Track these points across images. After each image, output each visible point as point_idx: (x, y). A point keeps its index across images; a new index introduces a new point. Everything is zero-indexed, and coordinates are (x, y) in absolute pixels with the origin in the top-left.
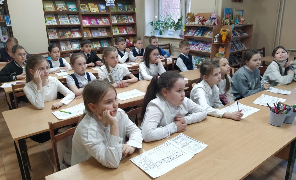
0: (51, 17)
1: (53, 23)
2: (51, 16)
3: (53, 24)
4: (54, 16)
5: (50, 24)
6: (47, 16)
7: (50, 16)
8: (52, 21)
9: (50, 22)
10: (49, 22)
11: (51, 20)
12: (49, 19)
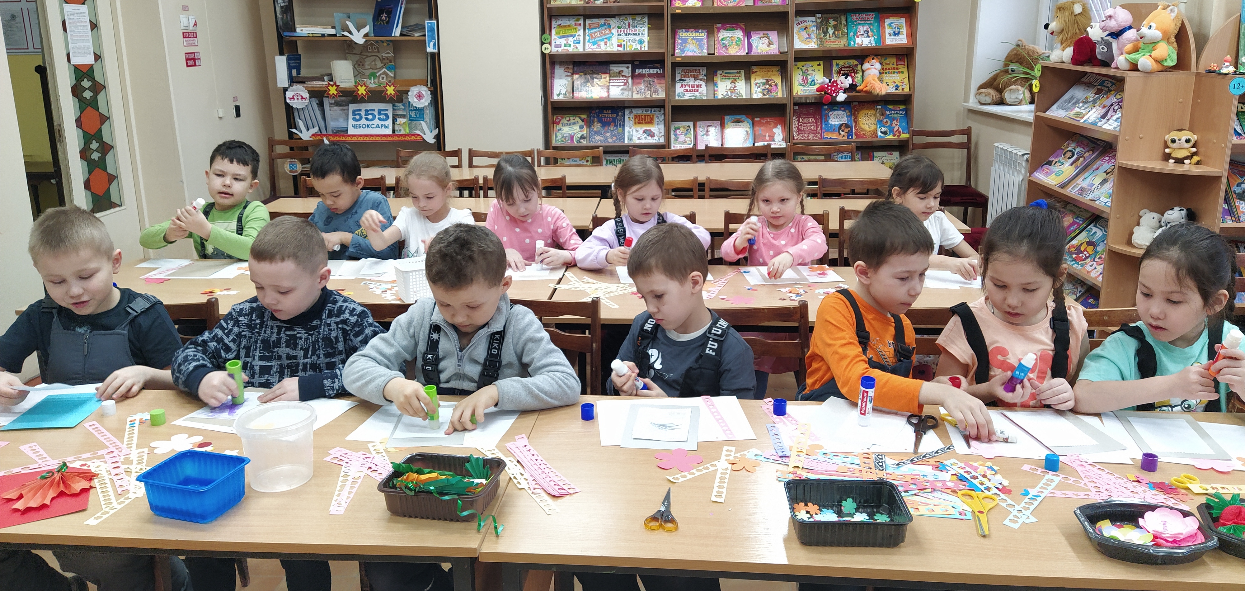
0: (569, 26)
1: (572, 44)
2: (572, 22)
3: (571, 50)
4: (581, 22)
5: (560, 50)
6: (559, 22)
7: (568, 23)
8: (571, 39)
9: (563, 41)
10: (558, 43)
11: (568, 36)
12: (564, 32)
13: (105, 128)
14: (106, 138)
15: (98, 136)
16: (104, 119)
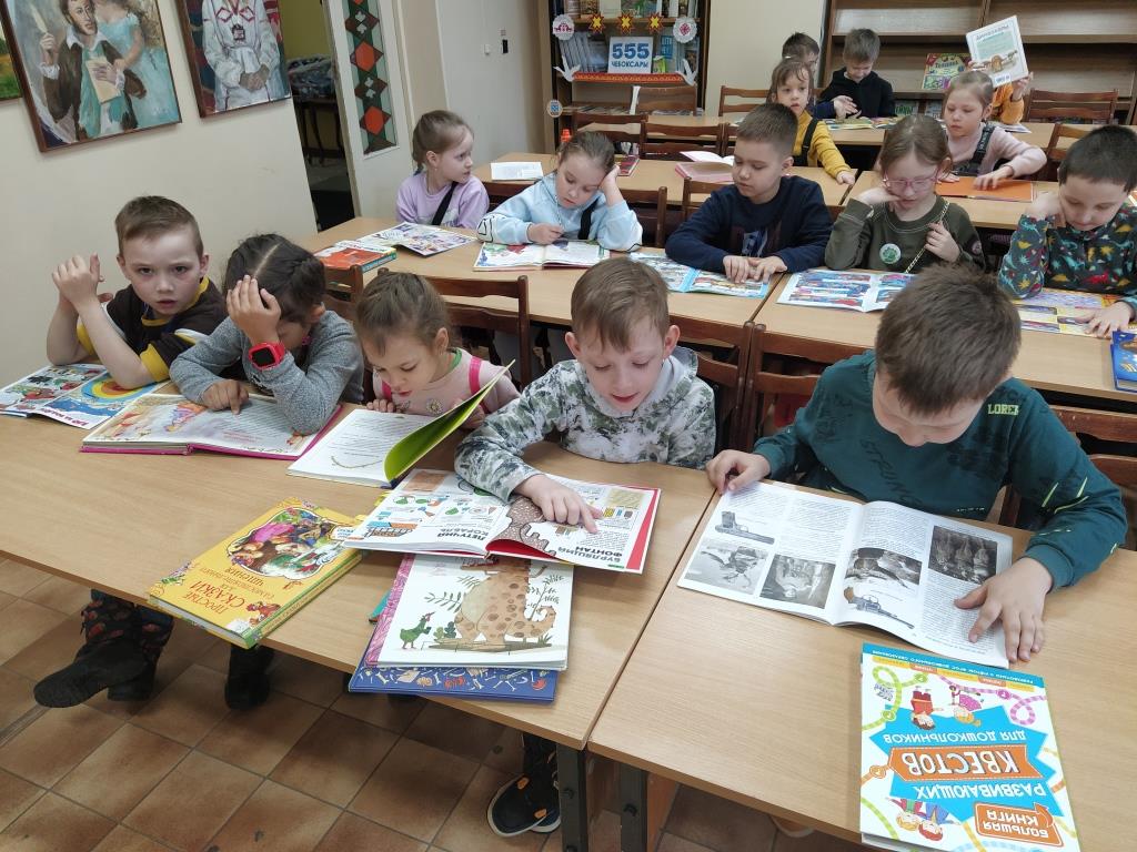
13: (379, 64)
14: (380, 76)
15: (372, 73)
16: (378, 54)
